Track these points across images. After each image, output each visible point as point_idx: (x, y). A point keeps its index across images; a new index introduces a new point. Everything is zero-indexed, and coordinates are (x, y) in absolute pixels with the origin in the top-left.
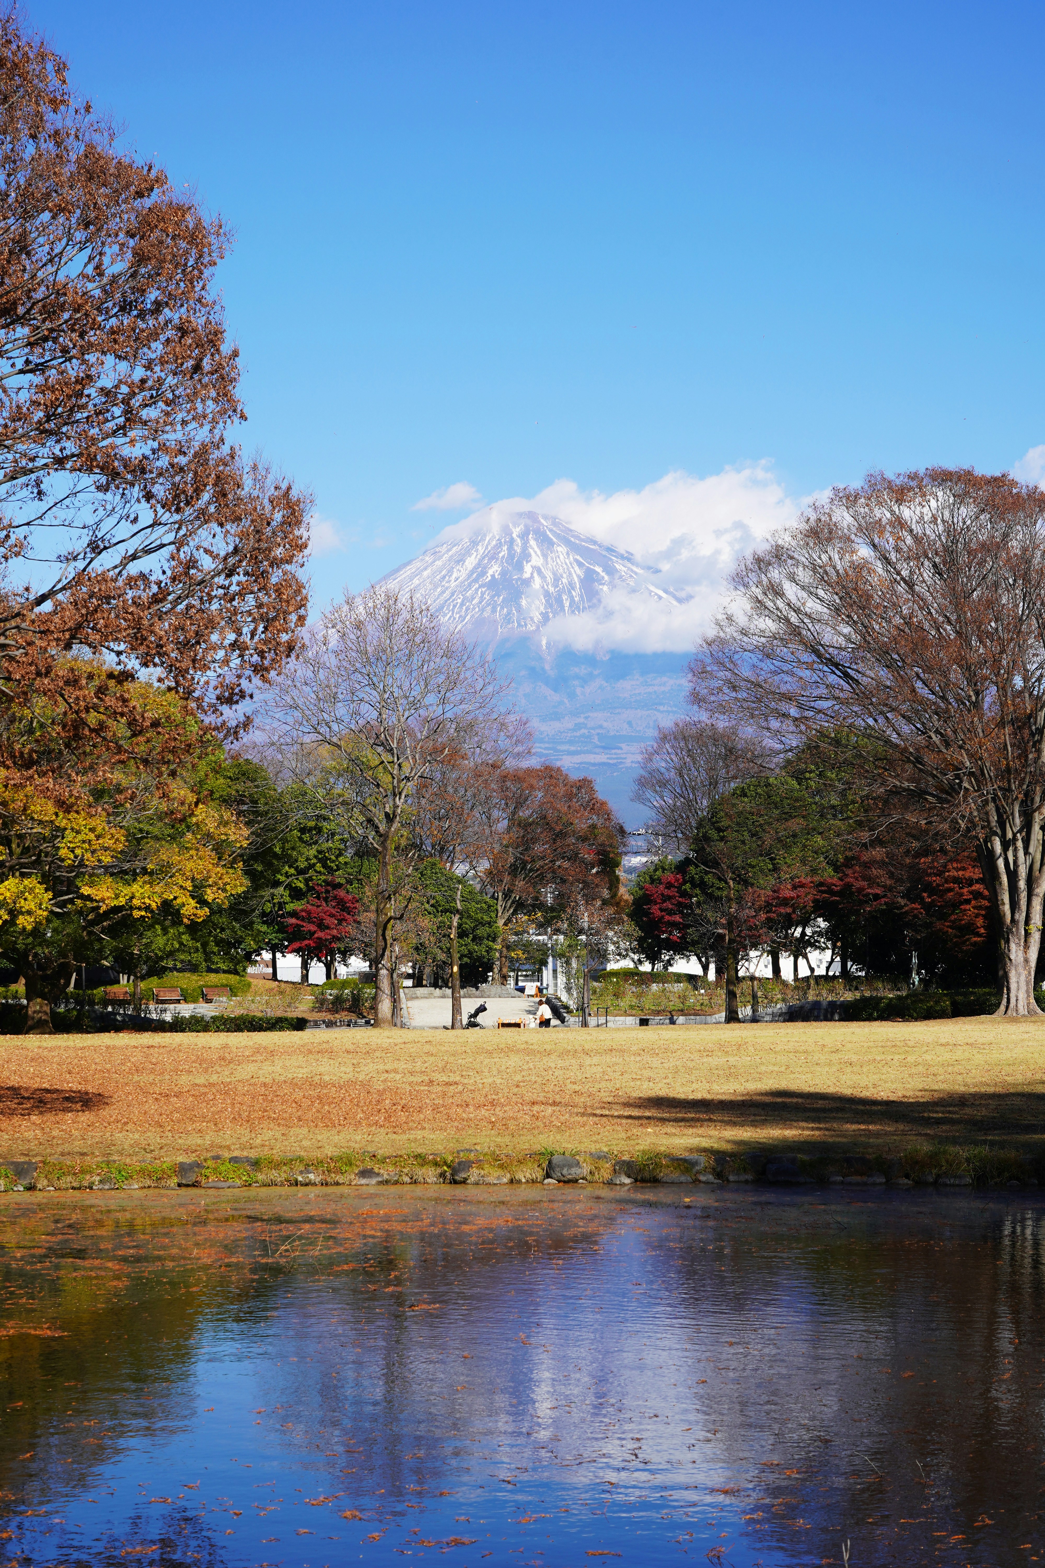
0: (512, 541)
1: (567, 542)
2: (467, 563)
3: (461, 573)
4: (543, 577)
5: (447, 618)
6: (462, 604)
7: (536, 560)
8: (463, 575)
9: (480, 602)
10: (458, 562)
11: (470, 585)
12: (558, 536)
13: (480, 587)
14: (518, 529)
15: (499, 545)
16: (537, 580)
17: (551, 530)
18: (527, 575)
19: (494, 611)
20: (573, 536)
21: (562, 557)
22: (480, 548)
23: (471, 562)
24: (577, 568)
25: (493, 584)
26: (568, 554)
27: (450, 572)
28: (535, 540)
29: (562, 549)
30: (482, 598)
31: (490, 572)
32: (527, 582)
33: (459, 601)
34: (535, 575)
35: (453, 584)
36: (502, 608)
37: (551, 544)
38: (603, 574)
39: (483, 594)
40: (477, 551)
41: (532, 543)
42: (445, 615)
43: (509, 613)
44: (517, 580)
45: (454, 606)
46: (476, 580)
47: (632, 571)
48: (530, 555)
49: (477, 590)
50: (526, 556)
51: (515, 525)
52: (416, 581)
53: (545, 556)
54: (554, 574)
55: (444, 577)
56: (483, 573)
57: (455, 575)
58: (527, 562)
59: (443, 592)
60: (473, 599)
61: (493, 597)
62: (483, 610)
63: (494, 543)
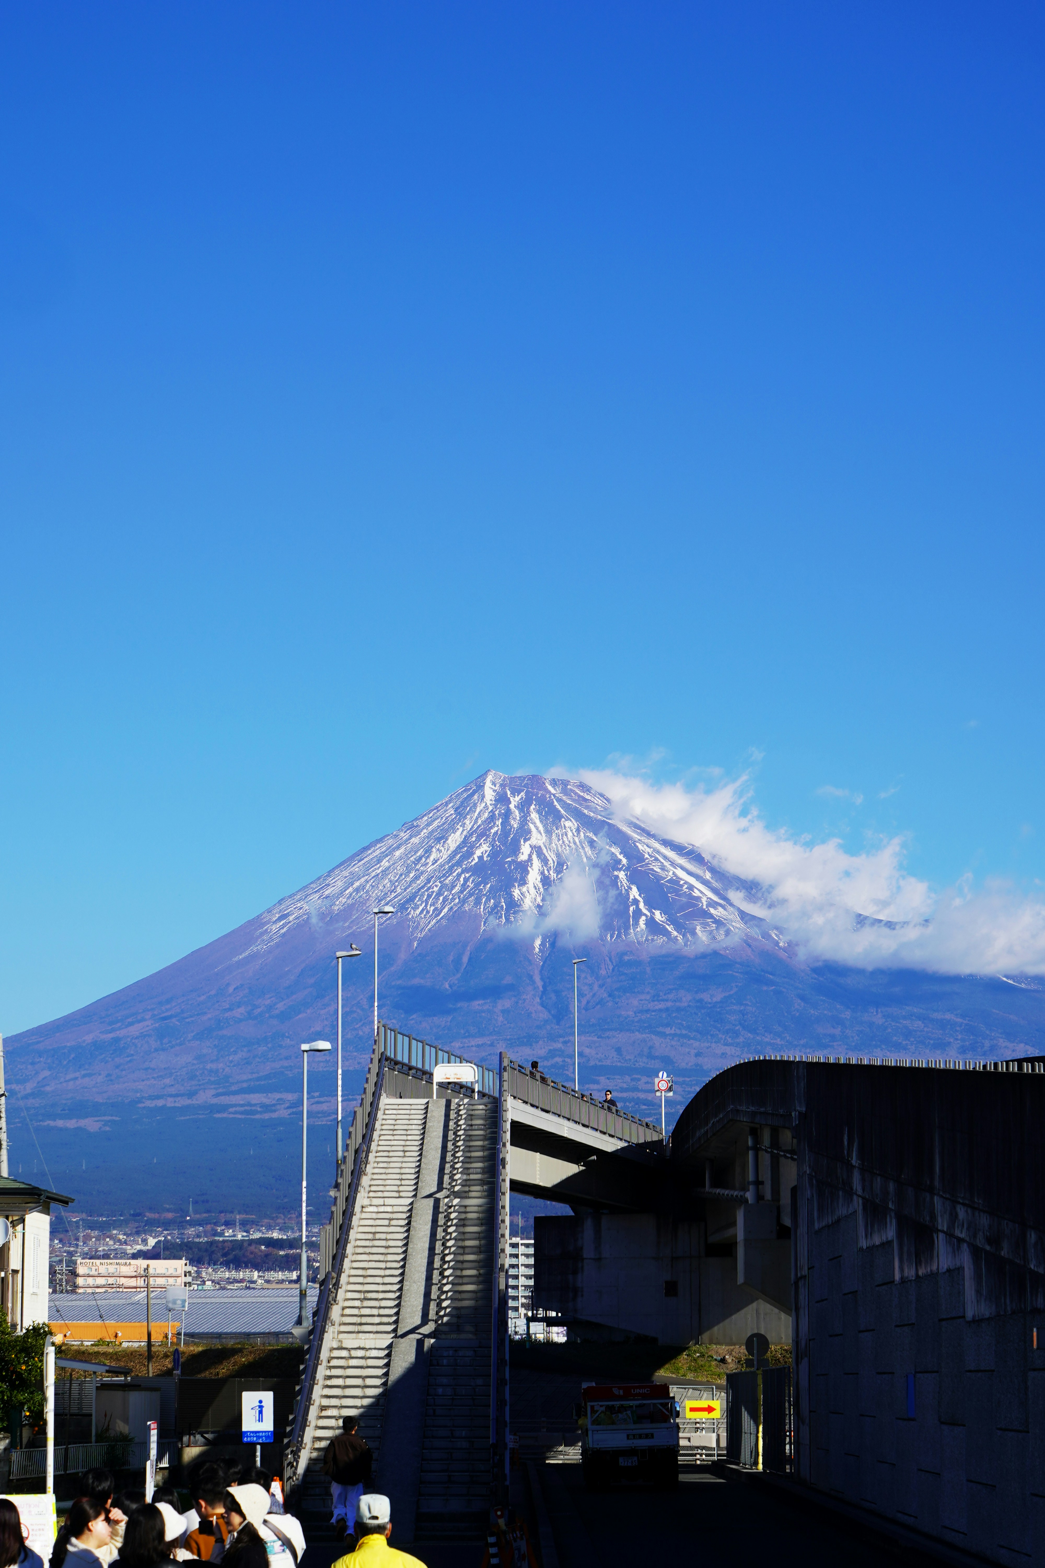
0: (507, 814)
1: (578, 815)
2: (449, 841)
3: (441, 854)
4: (544, 861)
5: (418, 912)
6: (439, 894)
7: (538, 837)
8: (445, 855)
9: (462, 892)
10: (438, 840)
11: (451, 869)
12: (566, 807)
13: (462, 872)
14: (517, 798)
15: (492, 818)
16: (536, 863)
17: (559, 800)
18: (523, 857)
19: (478, 902)
20: (587, 807)
21: (570, 834)
22: (467, 822)
23: (455, 840)
24: (588, 849)
25: (480, 870)
26: (578, 830)
27: (428, 851)
28: (539, 812)
29: (570, 824)
30: (464, 885)
31: (478, 853)
32: (524, 868)
33: (436, 889)
34: (534, 857)
35: (430, 868)
36: (488, 900)
37: (558, 817)
38: (621, 857)
39: (466, 880)
40: (463, 825)
41: (534, 816)
42: (415, 909)
43: (496, 906)
44: (510, 863)
45: (429, 896)
46: (459, 863)
47: (658, 852)
48: (529, 832)
49: (459, 875)
50: (524, 832)
51: (515, 792)
52: (385, 863)
53: (549, 832)
54: (558, 855)
55: (420, 858)
56: (470, 854)
57: (433, 856)
58: (526, 840)
59: (417, 878)
60: (453, 887)
61: (477, 885)
62: (463, 902)
63: (486, 815)
